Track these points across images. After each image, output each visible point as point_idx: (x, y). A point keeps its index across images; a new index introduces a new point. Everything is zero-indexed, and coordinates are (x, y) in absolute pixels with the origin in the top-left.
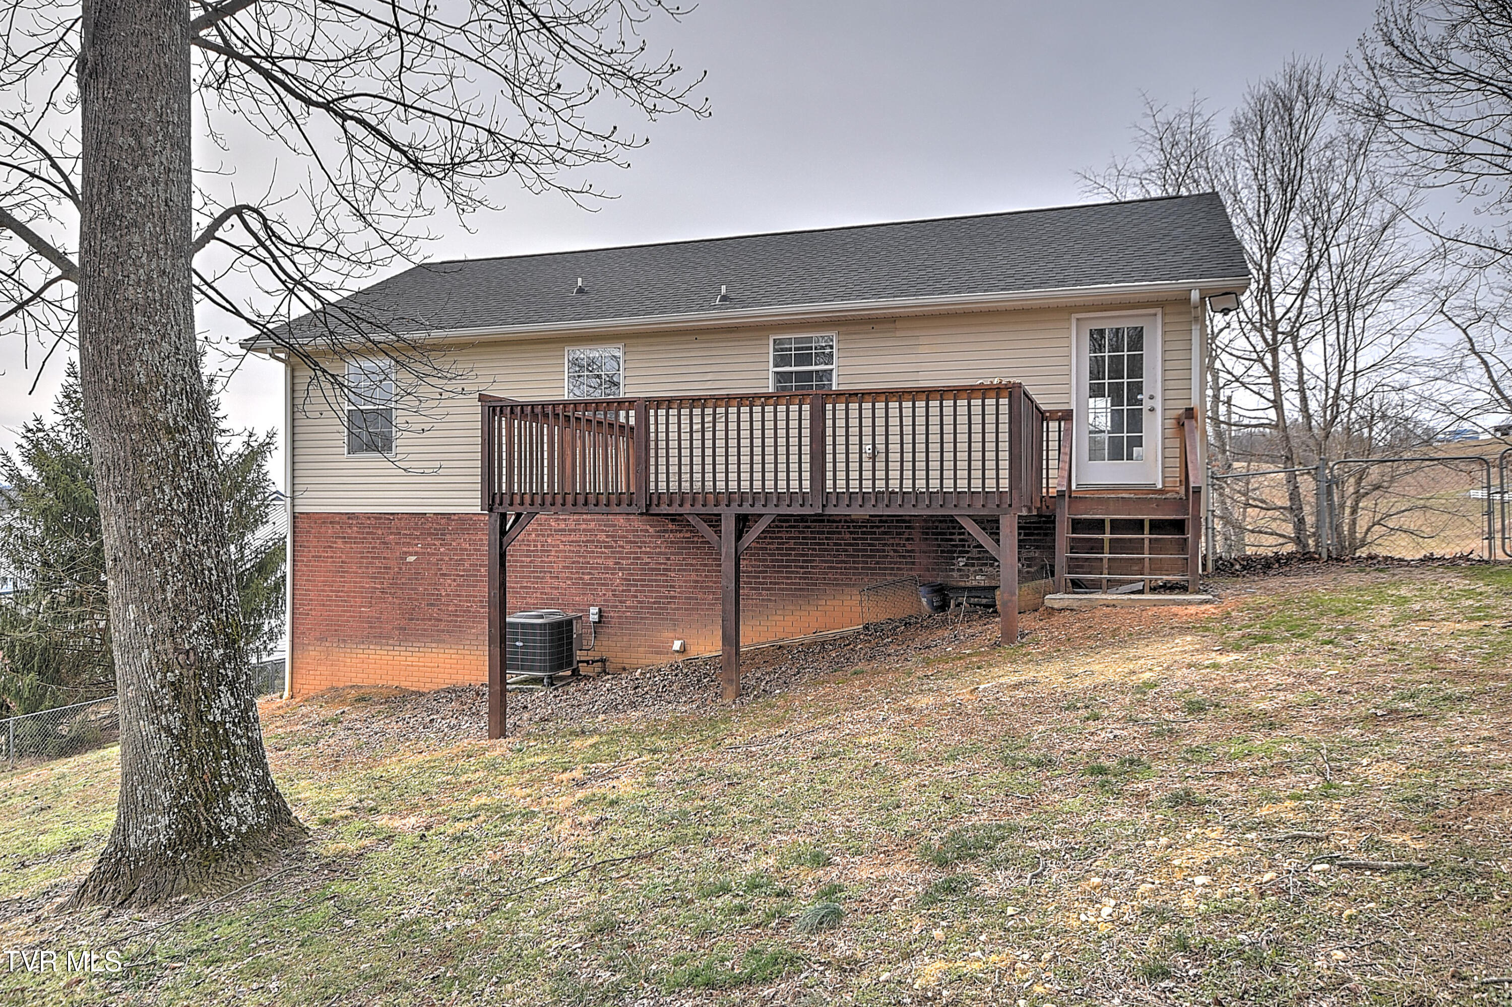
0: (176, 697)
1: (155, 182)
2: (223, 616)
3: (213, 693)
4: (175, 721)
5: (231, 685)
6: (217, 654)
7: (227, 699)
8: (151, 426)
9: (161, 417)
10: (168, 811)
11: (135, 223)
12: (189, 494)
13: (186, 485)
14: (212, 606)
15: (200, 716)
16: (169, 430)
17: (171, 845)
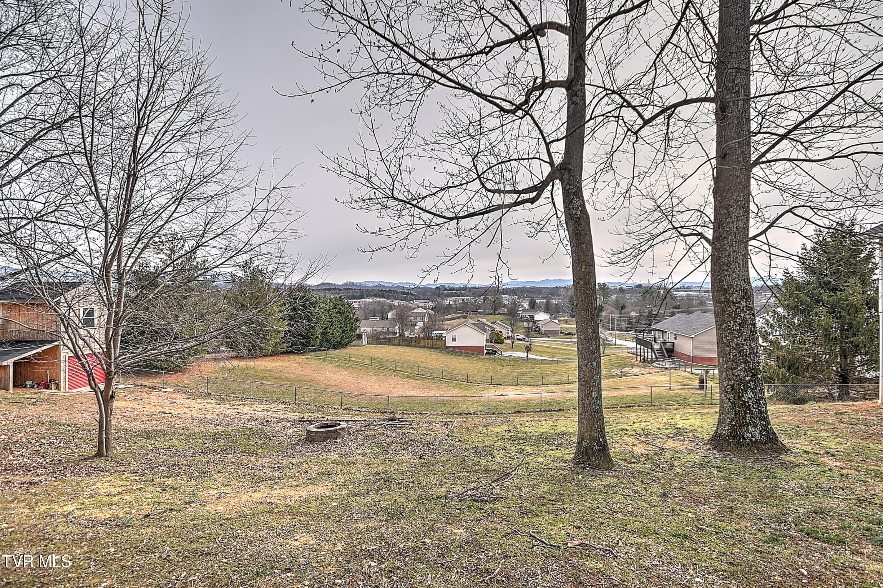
0: (732, 390)
1: (733, 222)
2: (751, 366)
3: (745, 391)
4: (731, 397)
5: (752, 390)
6: (747, 378)
7: (750, 394)
8: (728, 301)
9: (731, 299)
10: (728, 425)
11: (725, 237)
12: (739, 324)
13: (739, 321)
14: (746, 362)
15: (739, 397)
16: (733, 303)
17: (728, 436)
